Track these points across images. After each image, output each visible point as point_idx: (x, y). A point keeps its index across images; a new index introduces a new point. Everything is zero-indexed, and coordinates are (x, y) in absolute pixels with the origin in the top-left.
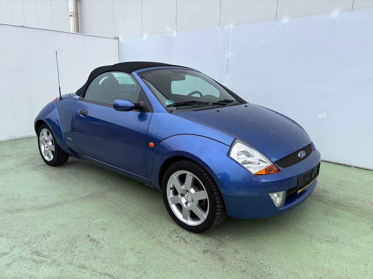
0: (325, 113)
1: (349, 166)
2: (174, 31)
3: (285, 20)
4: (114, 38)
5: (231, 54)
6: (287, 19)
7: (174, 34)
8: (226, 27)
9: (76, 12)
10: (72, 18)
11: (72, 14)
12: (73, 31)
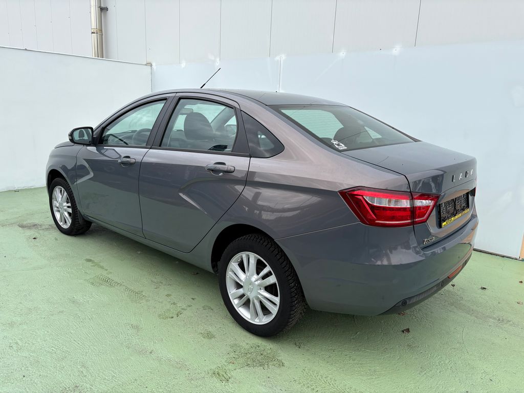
2: (218, 60)
3: (342, 54)
4: (145, 63)
7: (218, 63)
8: (277, 58)
9: (100, 28)
10: (95, 36)
11: (95, 31)
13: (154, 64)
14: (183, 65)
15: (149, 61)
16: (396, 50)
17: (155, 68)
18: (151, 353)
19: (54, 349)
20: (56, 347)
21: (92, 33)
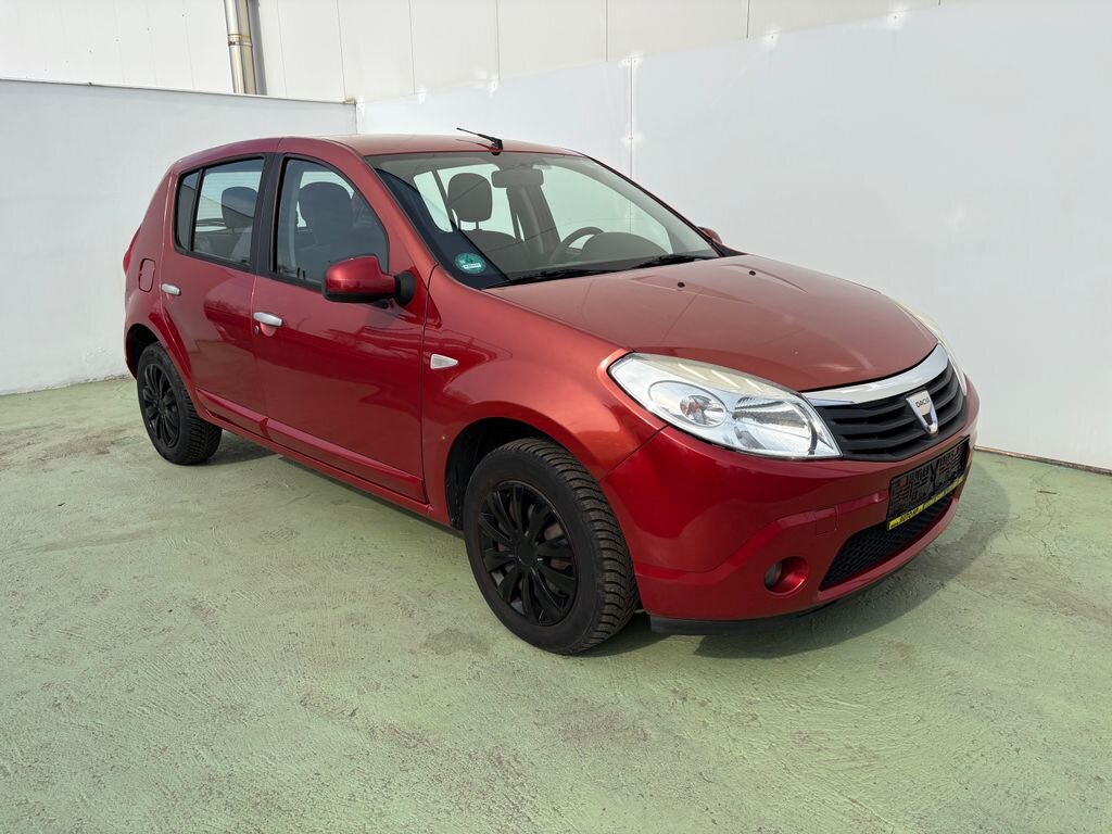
2: (495, 77)
3: (770, 40)
4: (343, 100)
5: (638, 137)
6: (775, 36)
7: (493, 86)
8: (625, 63)
9: (245, 31)
10: (236, 49)
11: (234, 39)
12: (240, 92)
13: (360, 101)
14: (422, 96)
15: (350, 95)
16: (897, 18)
17: (363, 109)
18: (353, 714)
19: (145, 709)
20: (151, 705)
21: (230, 44)
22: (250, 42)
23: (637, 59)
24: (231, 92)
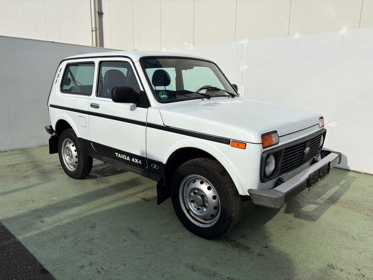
0: (335, 122)
1: (359, 172)
2: (192, 45)
3: (297, 36)
5: (245, 67)
6: (299, 35)
7: (192, 48)
8: (242, 42)
9: (98, 27)
10: (94, 32)
11: (94, 29)
12: (95, 46)
15: (136, 48)
16: (343, 31)
21: (92, 31)
22: (99, 31)
23: (246, 41)
24: (91, 45)
